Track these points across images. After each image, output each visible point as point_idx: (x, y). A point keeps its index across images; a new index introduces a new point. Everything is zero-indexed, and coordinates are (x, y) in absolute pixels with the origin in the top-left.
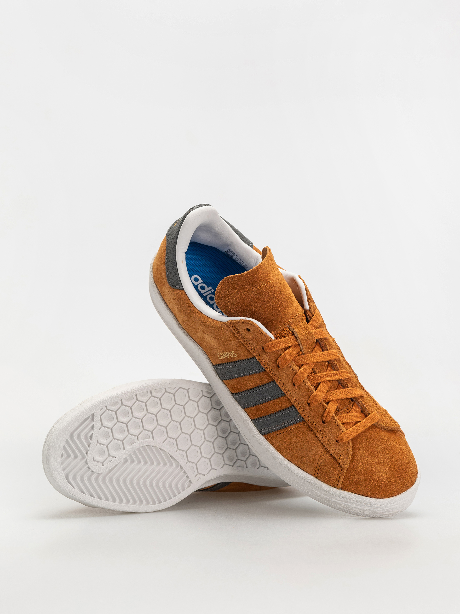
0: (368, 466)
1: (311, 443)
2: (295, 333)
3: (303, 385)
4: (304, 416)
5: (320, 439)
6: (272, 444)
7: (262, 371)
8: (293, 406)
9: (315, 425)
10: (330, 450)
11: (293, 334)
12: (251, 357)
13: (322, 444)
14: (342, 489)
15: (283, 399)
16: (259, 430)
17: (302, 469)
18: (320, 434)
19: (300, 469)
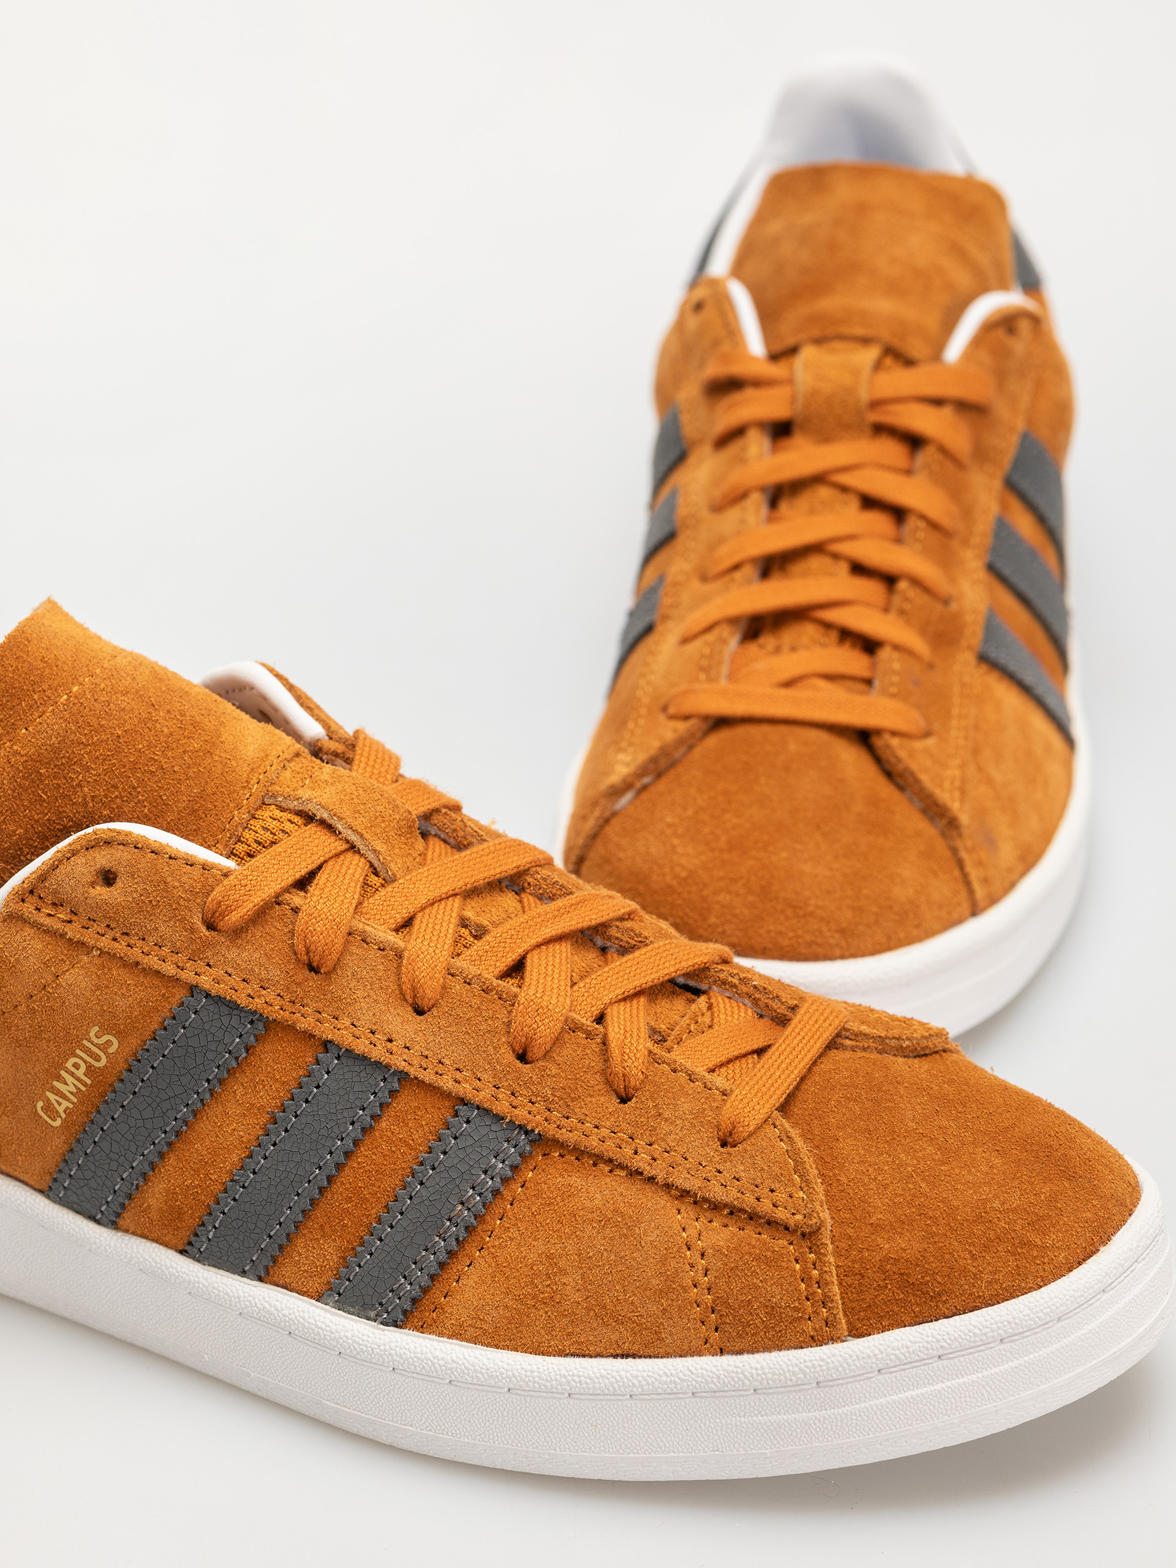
0: (910, 1186)
1: (622, 1215)
2: (311, 808)
3: (457, 986)
4: (528, 1116)
5: (648, 1171)
6: (457, 1334)
7: (256, 1032)
8: (463, 1101)
9: (596, 1129)
10: (717, 1192)
11: (309, 818)
12: (180, 994)
13: (668, 1186)
14: (856, 1333)
15: (406, 1102)
16: (372, 1314)
17: (640, 1357)
18: (636, 1153)
19: (630, 1359)
